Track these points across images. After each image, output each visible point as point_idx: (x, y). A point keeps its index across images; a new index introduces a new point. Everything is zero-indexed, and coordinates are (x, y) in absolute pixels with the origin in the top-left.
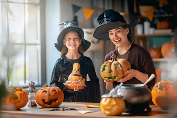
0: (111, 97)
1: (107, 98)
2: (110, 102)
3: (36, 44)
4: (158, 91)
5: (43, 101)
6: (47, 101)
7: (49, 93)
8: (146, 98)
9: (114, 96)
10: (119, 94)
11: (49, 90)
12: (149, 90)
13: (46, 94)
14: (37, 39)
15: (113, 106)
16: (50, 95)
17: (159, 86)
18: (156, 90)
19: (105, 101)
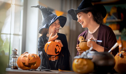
0: (83, 58)
1: (79, 59)
2: (82, 62)
4: (120, 58)
5: (24, 64)
6: (27, 64)
7: (29, 57)
9: (85, 57)
10: (89, 56)
11: (29, 55)
13: (27, 59)
14: (20, 31)
15: (84, 65)
16: (29, 60)
17: (120, 55)
18: (118, 58)
19: (77, 61)
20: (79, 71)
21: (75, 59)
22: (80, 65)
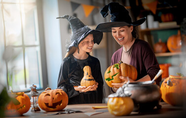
0: (118, 97)
1: (114, 98)
2: (118, 102)
3: (35, 46)
4: (168, 87)
5: (47, 104)
6: (50, 104)
7: (52, 96)
8: (155, 95)
9: (121, 95)
10: (127, 92)
11: (52, 93)
12: (158, 87)
13: (50, 98)
14: (36, 40)
15: (121, 105)
16: (53, 98)
17: (168, 82)
18: (165, 86)
19: (113, 101)
20: (116, 113)
21: (110, 98)
22: (116, 105)
